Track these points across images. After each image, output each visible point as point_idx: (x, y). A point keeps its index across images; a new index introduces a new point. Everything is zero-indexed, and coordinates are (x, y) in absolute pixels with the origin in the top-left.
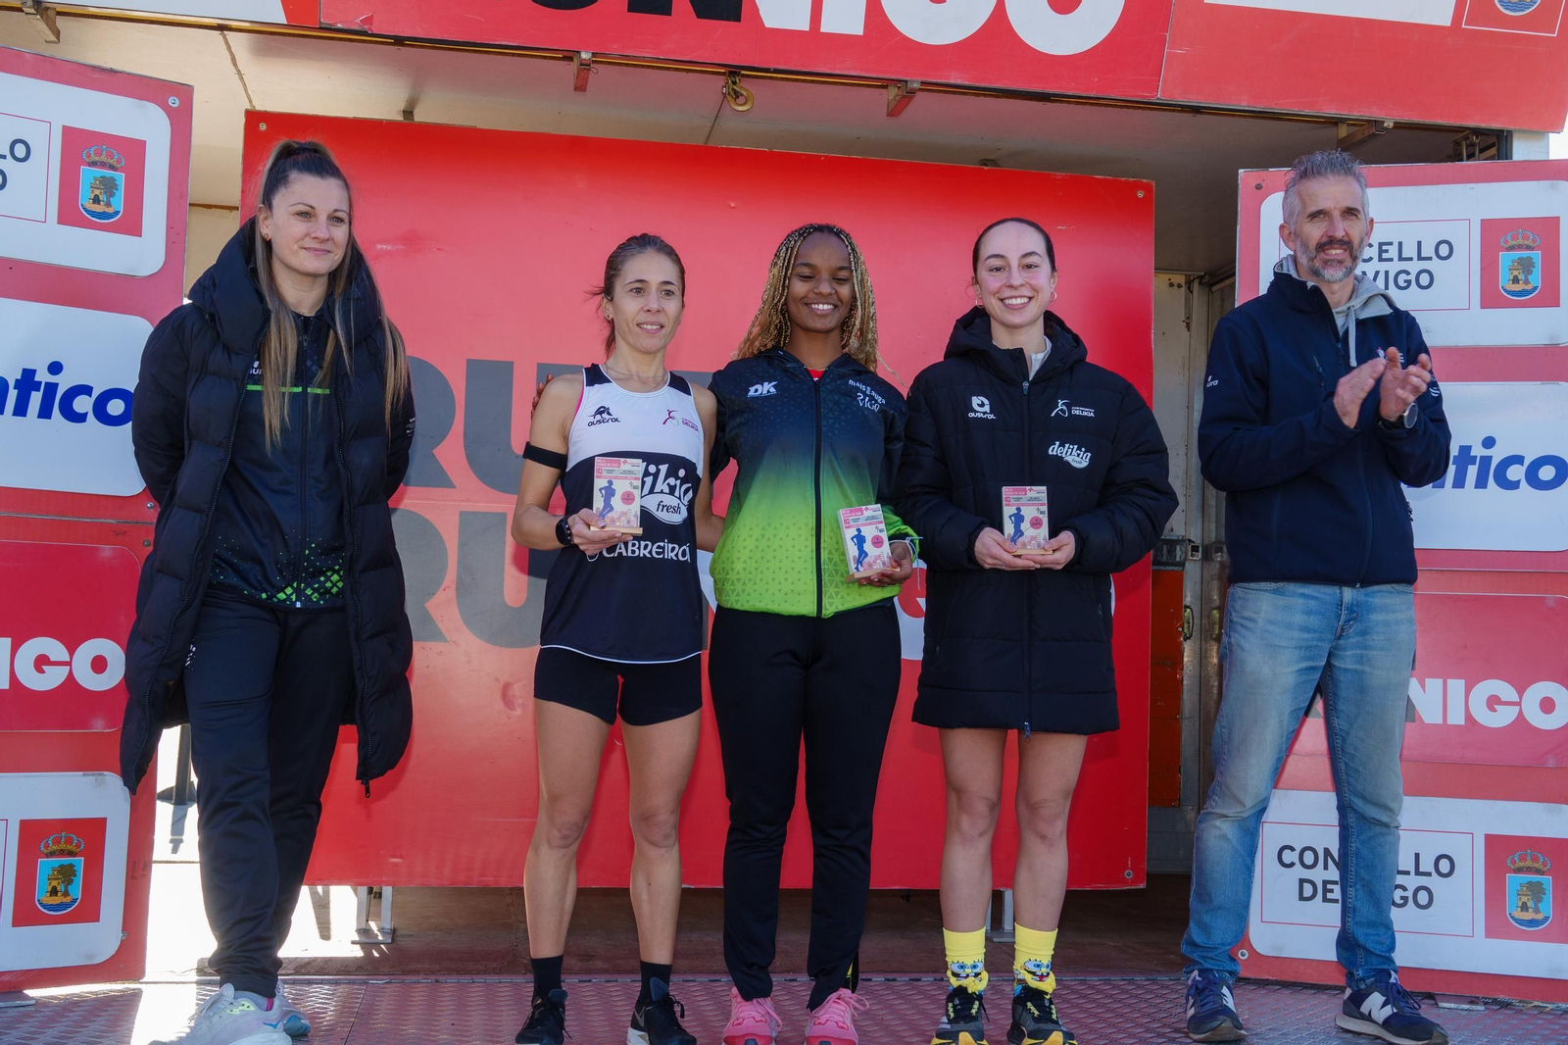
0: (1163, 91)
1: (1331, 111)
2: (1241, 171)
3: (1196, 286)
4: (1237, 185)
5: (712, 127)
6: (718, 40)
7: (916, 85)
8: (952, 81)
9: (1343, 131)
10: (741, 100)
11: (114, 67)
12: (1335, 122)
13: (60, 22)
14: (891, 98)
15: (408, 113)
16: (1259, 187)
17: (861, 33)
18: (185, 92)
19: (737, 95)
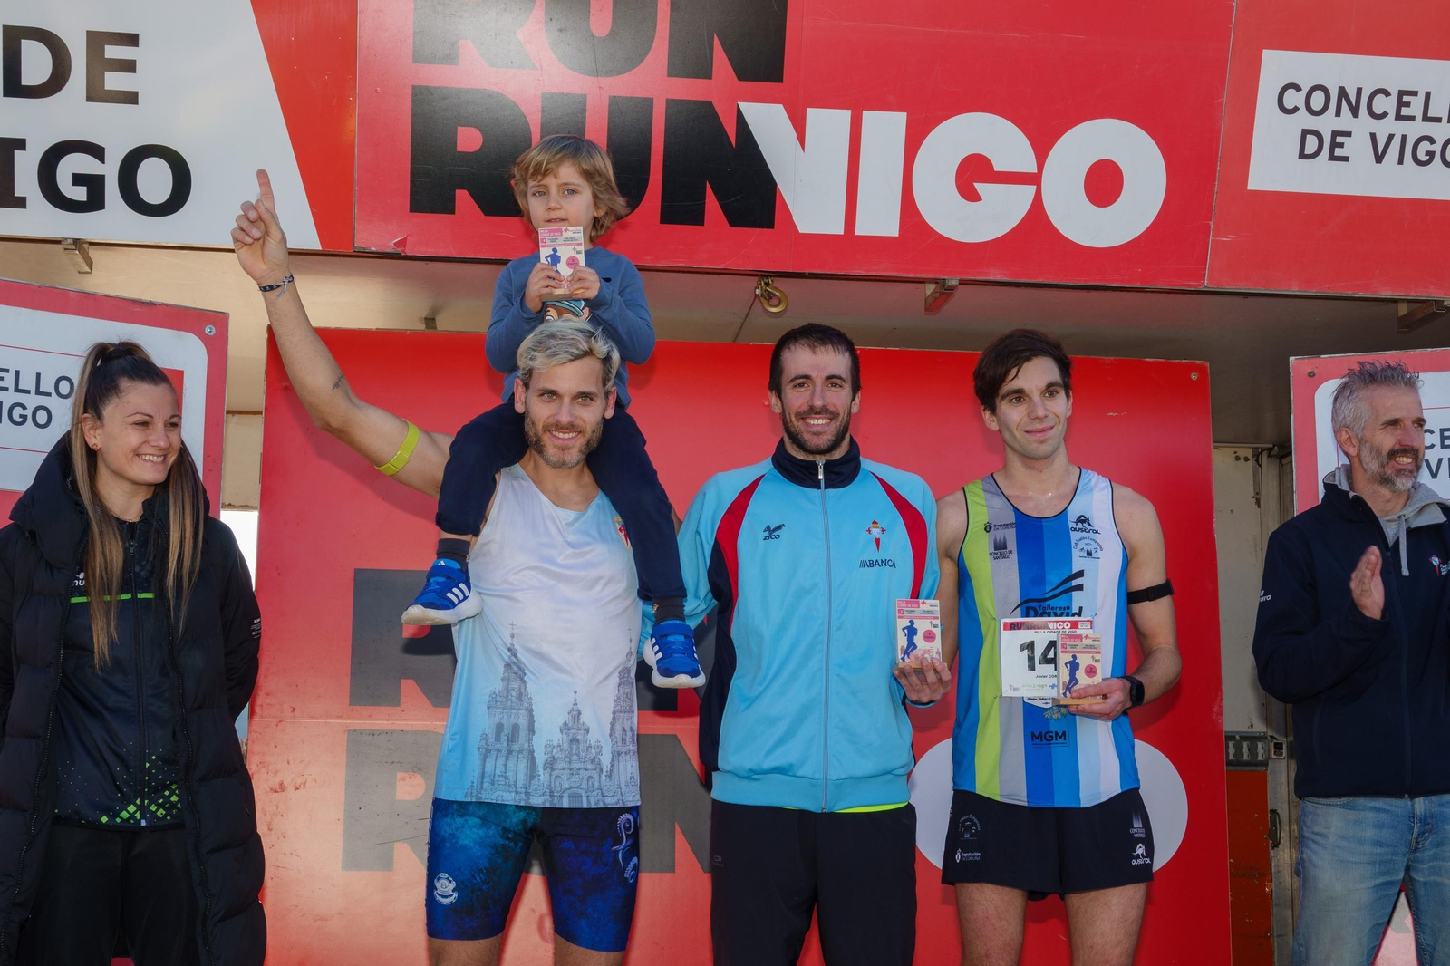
0: (1210, 279)
1: (1386, 293)
2: (1292, 359)
3: (1264, 457)
4: (1289, 373)
5: (743, 323)
6: (752, 246)
7: (954, 282)
8: (992, 278)
9: (1403, 310)
10: (775, 301)
11: (153, 300)
12: (1396, 301)
13: (94, 253)
14: (928, 293)
15: (430, 321)
16: (1311, 375)
17: (896, 234)
18: (220, 320)
19: (769, 296)
